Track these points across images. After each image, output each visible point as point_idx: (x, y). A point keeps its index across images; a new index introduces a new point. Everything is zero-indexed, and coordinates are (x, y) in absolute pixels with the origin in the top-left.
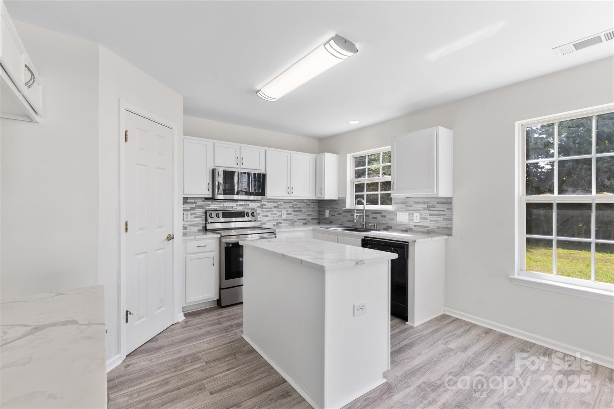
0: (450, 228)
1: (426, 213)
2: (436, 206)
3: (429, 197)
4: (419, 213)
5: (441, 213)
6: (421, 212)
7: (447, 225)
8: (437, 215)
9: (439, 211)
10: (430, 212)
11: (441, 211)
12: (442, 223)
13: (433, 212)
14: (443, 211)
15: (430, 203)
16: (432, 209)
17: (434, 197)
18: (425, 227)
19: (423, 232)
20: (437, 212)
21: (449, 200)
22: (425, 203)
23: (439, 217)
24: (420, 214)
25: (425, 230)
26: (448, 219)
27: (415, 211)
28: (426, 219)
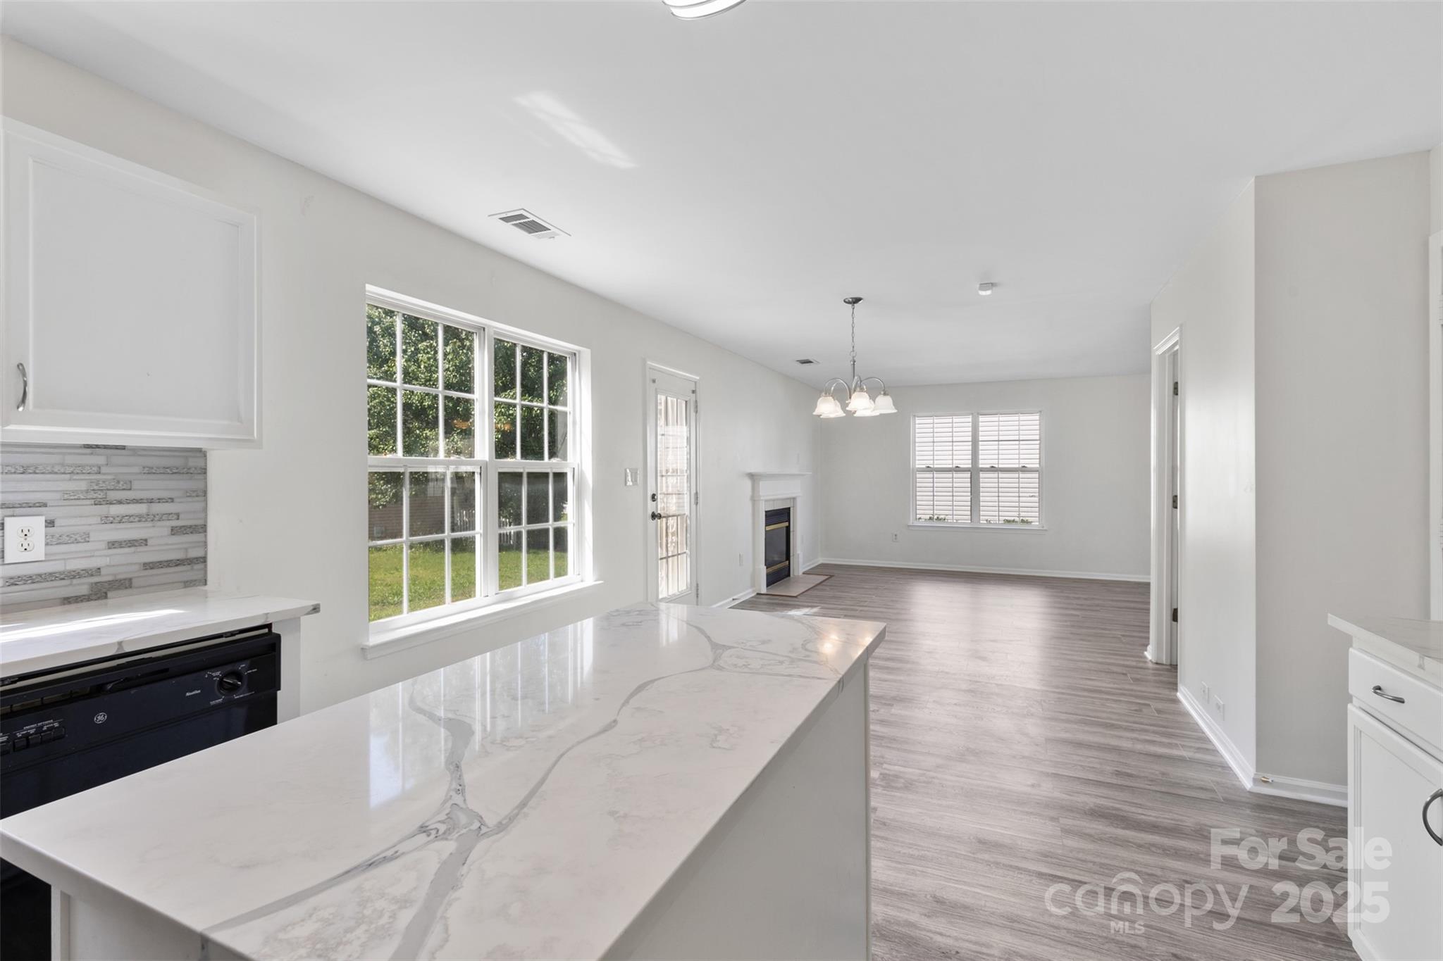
0: (197, 559)
1: (82, 517)
2: (136, 485)
3: (97, 447)
4: (42, 520)
5: (158, 508)
6: (51, 513)
7: (186, 549)
8: (140, 518)
9: (151, 501)
10: (103, 509)
11: (160, 500)
12: (163, 545)
13: (116, 510)
14: (172, 500)
15: (104, 470)
16: (113, 495)
17: (123, 448)
18: (74, 575)
19: (67, 601)
20: (141, 509)
21: (192, 462)
22: (76, 471)
23: (150, 524)
24: (50, 523)
25: (82, 587)
26: (191, 527)
27: (9, 511)
28: (86, 538)
